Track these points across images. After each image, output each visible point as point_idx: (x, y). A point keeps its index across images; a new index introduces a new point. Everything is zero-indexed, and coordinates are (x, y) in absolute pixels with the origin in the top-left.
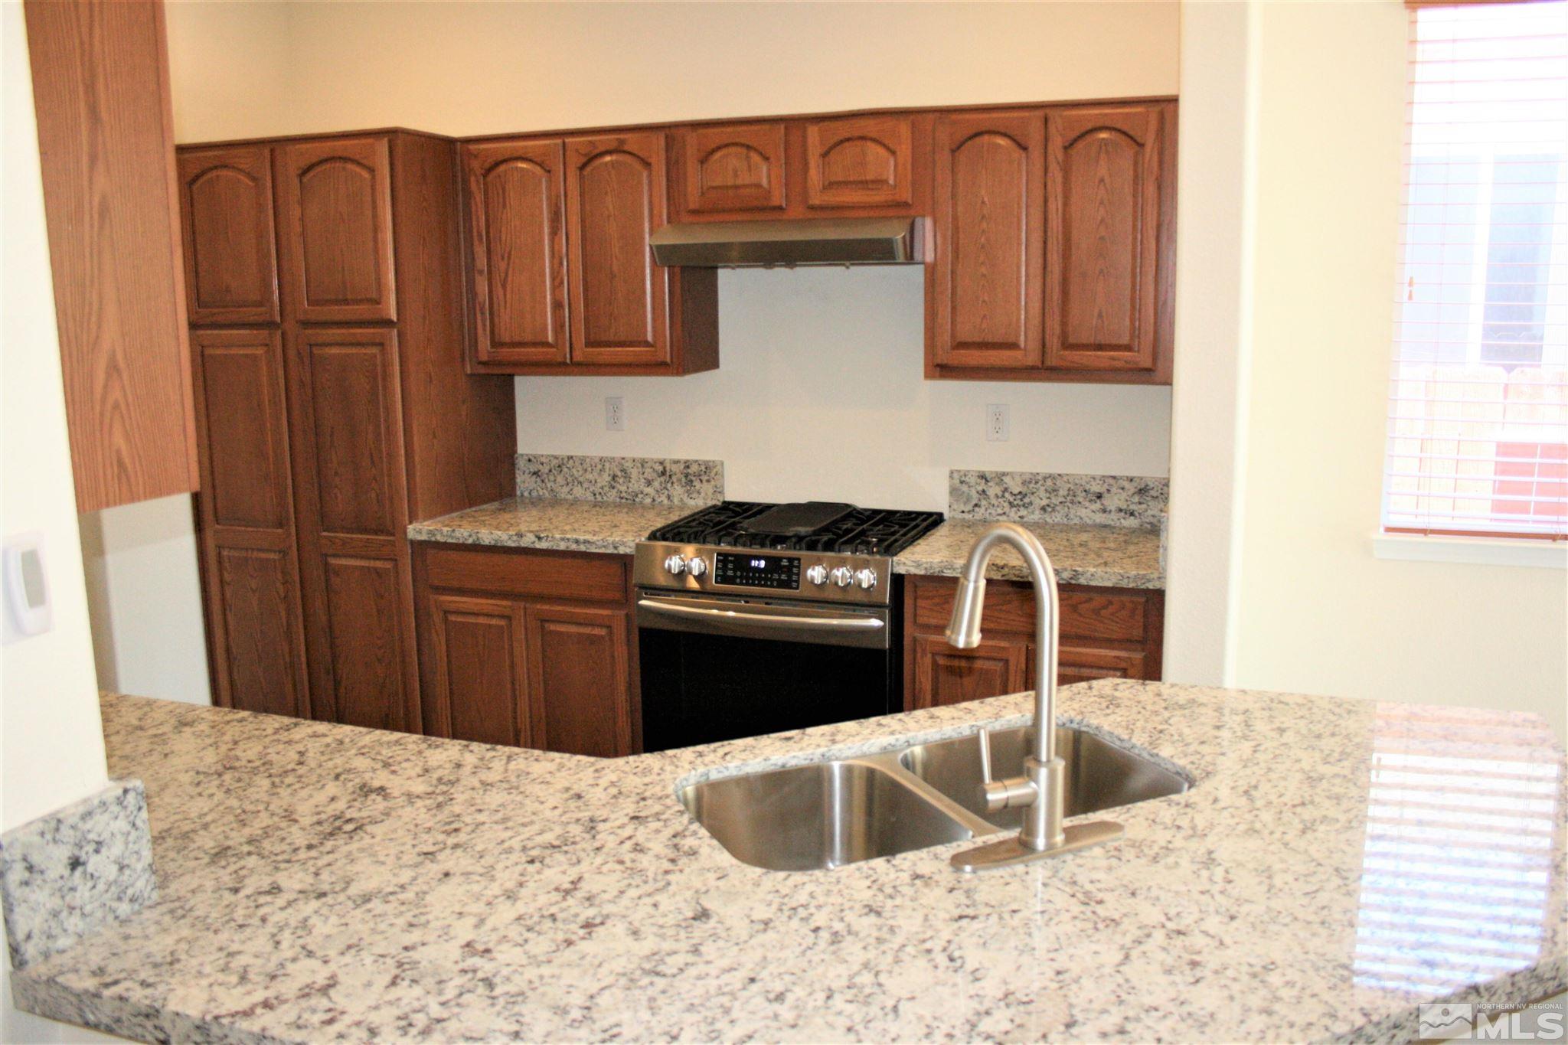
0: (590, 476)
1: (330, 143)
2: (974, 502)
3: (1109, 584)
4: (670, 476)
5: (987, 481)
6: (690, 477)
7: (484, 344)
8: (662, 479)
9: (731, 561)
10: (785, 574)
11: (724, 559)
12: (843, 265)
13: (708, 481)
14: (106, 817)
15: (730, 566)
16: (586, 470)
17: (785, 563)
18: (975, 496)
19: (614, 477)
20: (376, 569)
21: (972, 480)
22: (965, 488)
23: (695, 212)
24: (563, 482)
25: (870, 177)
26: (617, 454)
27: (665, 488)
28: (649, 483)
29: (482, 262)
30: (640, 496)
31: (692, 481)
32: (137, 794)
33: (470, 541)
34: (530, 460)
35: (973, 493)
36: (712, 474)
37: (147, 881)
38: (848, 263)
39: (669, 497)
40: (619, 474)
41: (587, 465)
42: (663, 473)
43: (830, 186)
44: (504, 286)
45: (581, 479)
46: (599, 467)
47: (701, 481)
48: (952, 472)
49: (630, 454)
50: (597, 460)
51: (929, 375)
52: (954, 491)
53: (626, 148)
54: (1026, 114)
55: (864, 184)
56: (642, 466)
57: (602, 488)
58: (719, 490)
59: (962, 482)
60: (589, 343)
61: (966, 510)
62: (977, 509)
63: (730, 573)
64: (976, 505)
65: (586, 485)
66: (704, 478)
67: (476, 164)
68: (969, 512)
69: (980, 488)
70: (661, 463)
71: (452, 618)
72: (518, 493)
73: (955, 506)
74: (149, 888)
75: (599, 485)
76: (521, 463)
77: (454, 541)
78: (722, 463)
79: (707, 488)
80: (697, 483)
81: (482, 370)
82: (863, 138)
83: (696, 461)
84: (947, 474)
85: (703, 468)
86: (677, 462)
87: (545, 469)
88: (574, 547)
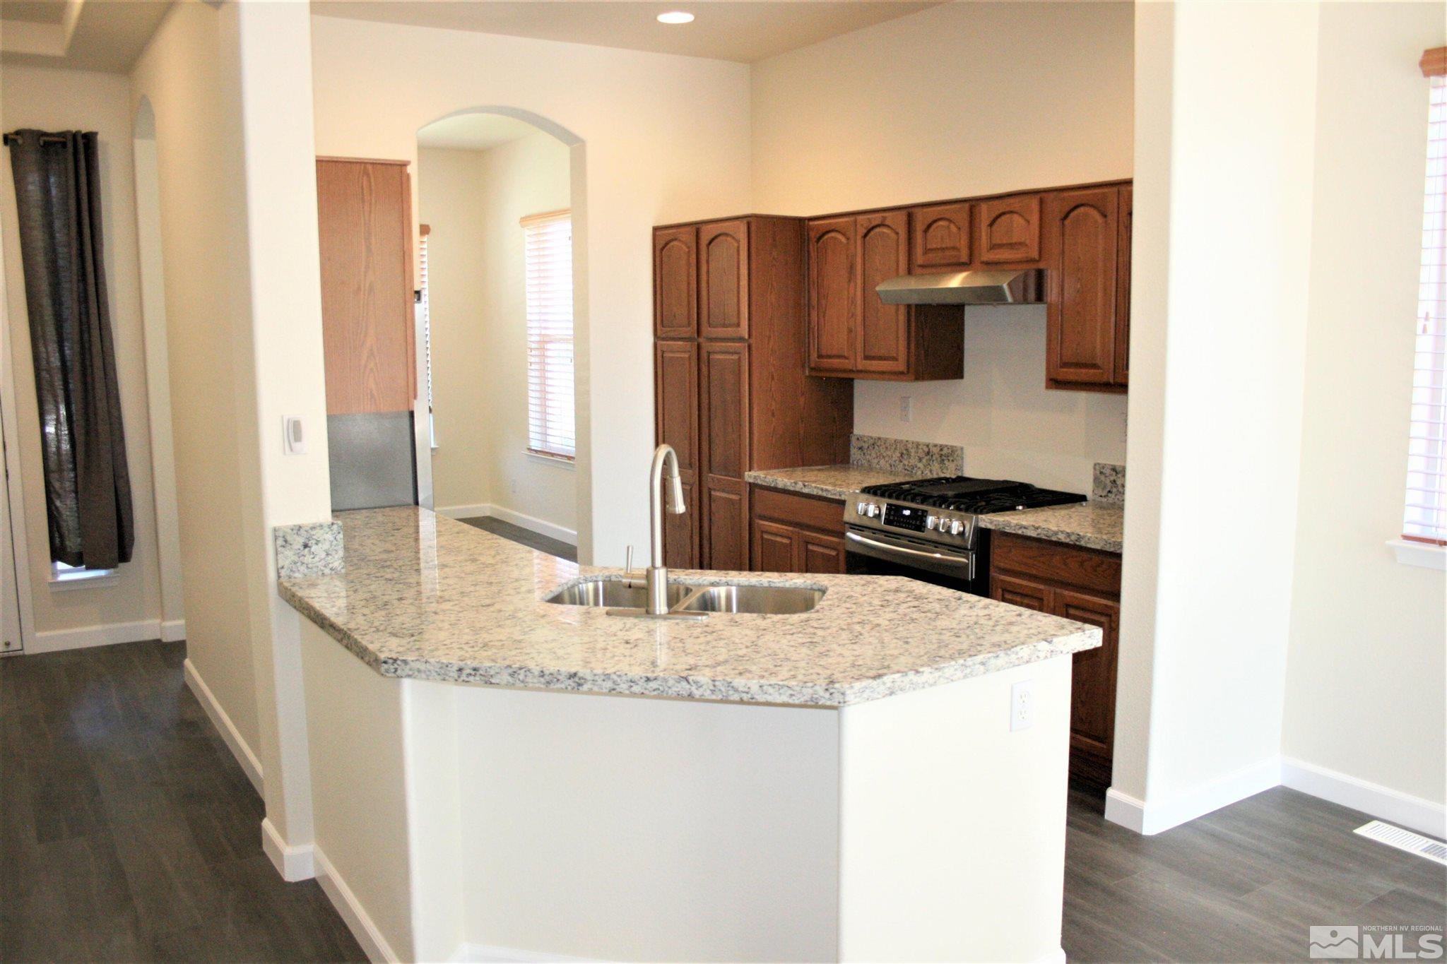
0: (889, 453)
1: (721, 225)
2: (1109, 489)
3: (1098, 547)
4: (932, 456)
5: (1117, 473)
6: (943, 458)
7: (814, 355)
8: (928, 457)
9: (893, 510)
10: (918, 521)
11: (890, 507)
12: (992, 304)
13: (953, 461)
14: (322, 532)
15: (892, 513)
16: (887, 448)
17: (920, 513)
18: (1109, 484)
19: (902, 454)
20: (731, 500)
21: (1107, 471)
22: (1102, 478)
23: (922, 266)
24: (874, 456)
25: (1014, 240)
26: (905, 438)
27: (929, 464)
28: (920, 460)
29: (814, 302)
30: (915, 469)
31: (943, 460)
32: (338, 527)
33: (772, 485)
34: (858, 439)
35: (1108, 482)
36: (955, 456)
37: (340, 564)
38: (995, 303)
39: (931, 471)
40: (905, 452)
41: (888, 445)
42: (928, 453)
43: (993, 247)
44: (824, 317)
45: (884, 454)
46: (894, 446)
47: (949, 460)
48: (1095, 465)
49: (911, 439)
50: (893, 442)
51: (1048, 387)
52: (1096, 479)
53: (887, 223)
54: (1106, 190)
55: (1011, 246)
56: (917, 447)
57: (895, 461)
58: (960, 468)
59: (1101, 473)
60: (867, 358)
61: (1103, 495)
62: (1109, 495)
63: (891, 518)
64: (1109, 492)
65: (887, 459)
66: (951, 459)
67: (812, 234)
68: (1105, 496)
69: (1112, 478)
70: (928, 446)
71: (766, 536)
72: (851, 461)
73: (1095, 492)
74: (341, 567)
75: (894, 459)
76: (853, 439)
77: (765, 484)
78: (962, 449)
79: (952, 466)
80: (946, 462)
81: (814, 374)
82: (1011, 212)
83: (947, 446)
84: (1093, 465)
85: (950, 451)
86: (936, 446)
87: (866, 446)
88: (820, 493)
